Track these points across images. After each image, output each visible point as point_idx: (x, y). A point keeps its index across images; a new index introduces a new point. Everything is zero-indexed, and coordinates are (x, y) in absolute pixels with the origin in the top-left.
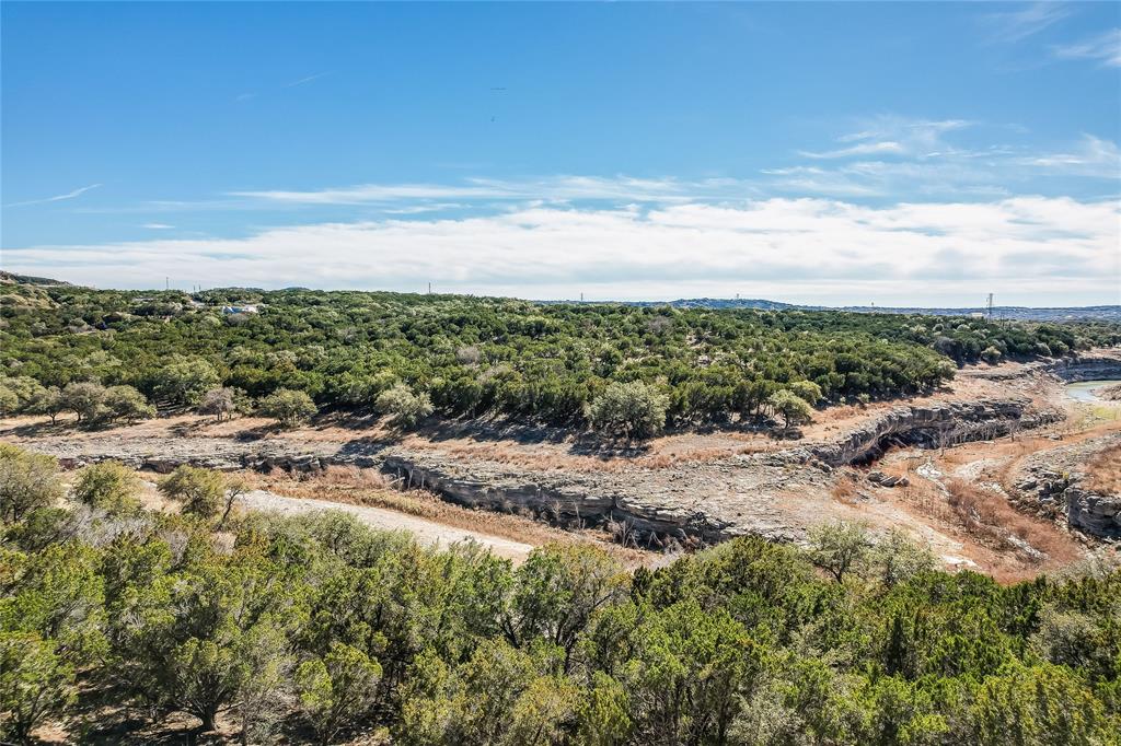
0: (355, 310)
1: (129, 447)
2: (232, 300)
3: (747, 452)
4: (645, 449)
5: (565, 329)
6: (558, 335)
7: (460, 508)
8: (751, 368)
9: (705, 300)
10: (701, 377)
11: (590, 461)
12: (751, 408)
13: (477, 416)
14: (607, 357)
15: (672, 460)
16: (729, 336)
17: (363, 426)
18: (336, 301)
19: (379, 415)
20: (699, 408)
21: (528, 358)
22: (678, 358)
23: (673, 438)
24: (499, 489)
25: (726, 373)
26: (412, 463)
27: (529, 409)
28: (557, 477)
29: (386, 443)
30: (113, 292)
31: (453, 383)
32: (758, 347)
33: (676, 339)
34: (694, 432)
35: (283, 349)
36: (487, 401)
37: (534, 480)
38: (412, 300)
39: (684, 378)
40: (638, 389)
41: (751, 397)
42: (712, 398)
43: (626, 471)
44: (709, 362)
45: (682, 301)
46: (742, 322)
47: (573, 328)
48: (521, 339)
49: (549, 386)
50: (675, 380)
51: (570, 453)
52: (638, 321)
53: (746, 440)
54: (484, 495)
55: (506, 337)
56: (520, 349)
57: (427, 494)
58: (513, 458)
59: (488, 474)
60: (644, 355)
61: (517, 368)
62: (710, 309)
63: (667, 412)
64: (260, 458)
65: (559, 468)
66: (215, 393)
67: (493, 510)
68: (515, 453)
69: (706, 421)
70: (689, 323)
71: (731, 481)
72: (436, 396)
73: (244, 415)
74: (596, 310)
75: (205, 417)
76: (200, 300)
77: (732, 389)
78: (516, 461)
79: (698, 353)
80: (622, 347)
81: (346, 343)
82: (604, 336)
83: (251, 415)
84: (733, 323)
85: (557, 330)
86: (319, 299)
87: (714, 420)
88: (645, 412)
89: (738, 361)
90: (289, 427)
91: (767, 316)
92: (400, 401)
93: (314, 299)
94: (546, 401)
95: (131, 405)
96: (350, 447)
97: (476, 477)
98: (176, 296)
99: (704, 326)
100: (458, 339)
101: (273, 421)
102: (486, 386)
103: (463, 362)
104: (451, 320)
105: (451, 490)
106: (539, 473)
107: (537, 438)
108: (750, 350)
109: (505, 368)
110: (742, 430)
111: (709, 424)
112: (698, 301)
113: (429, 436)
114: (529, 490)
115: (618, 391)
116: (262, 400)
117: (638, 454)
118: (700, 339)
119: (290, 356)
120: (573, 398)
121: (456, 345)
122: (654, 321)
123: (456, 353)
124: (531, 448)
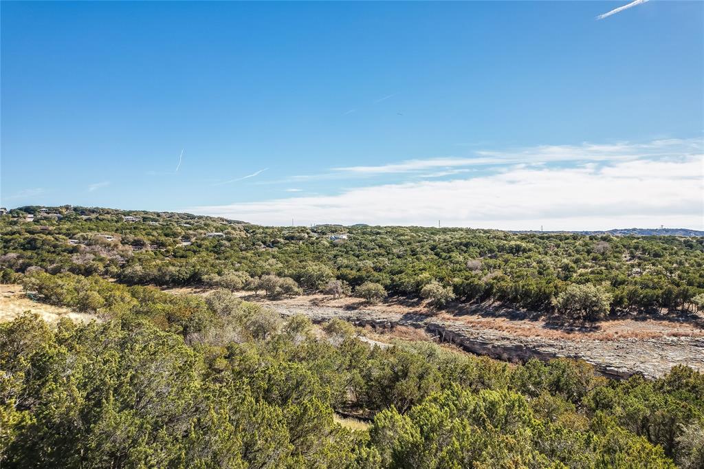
0: (402, 238)
1: (291, 310)
2: (333, 232)
3: (675, 335)
4: (597, 328)
5: (535, 250)
6: (530, 253)
7: (475, 356)
8: (676, 278)
9: (634, 230)
10: (636, 283)
11: (558, 333)
12: (677, 304)
13: (481, 302)
14: (566, 268)
15: (616, 336)
16: (656, 255)
17: (413, 305)
18: (389, 232)
19: (422, 299)
20: (635, 303)
21: (512, 268)
22: (617, 269)
23: (616, 322)
24: (499, 346)
25: (656, 280)
26: (444, 328)
27: (515, 299)
28: (536, 341)
29: (427, 315)
30: (273, 228)
31: (467, 282)
32: (681, 263)
33: (615, 257)
34: (632, 319)
35: (364, 259)
36: (488, 293)
37: (521, 342)
38: (434, 232)
39: (623, 282)
40: (590, 289)
41: (677, 297)
42: (644, 297)
43: (583, 341)
44: (641, 273)
45: (615, 231)
46: (666, 245)
47: (541, 249)
48: (506, 256)
49: (528, 285)
50: (616, 284)
51: (544, 327)
52: (586, 244)
53: (674, 327)
54: (489, 349)
55: (496, 254)
56: (506, 261)
57: (454, 346)
58: (507, 328)
59: (492, 337)
60: (591, 267)
61: (506, 274)
62: (640, 236)
63: (611, 304)
64: (358, 320)
65: (537, 336)
66: (333, 283)
67: (496, 359)
68: (508, 325)
69: (640, 312)
70: (624, 246)
71: (663, 353)
72: (456, 289)
73: (347, 296)
74: (556, 237)
75: (326, 296)
76: (315, 232)
77: (660, 292)
78: (509, 330)
79: (633, 266)
80: (576, 262)
81: (399, 257)
82: (563, 254)
83: (350, 296)
84: (660, 246)
85: (530, 250)
86: (380, 231)
87: (647, 312)
88: (595, 304)
89: (665, 272)
90: (371, 303)
91: (688, 241)
92: (436, 291)
93: (376, 231)
94: (527, 294)
95: (291, 288)
96: (407, 317)
97: (484, 338)
98: (303, 230)
99: (636, 248)
100: (466, 255)
101: (363, 300)
102: (486, 284)
103: (471, 269)
104: (461, 244)
105: (468, 345)
106: (524, 338)
107: (522, 317)
108: (675, 265)
109: (499, 273)
110: (671, 320)
111: (644, 315)
112: (628, 230)
113: (453, 312)
114: (518, 348)
115: (575, 289)
116: (357, 287)
117: (591, 331)
118: (633, 257)
119: (369, 263)
120: (545, 293)
121: (465, 259)
122: (598, 244)
123: (466, 264)
124: (517, 323)
